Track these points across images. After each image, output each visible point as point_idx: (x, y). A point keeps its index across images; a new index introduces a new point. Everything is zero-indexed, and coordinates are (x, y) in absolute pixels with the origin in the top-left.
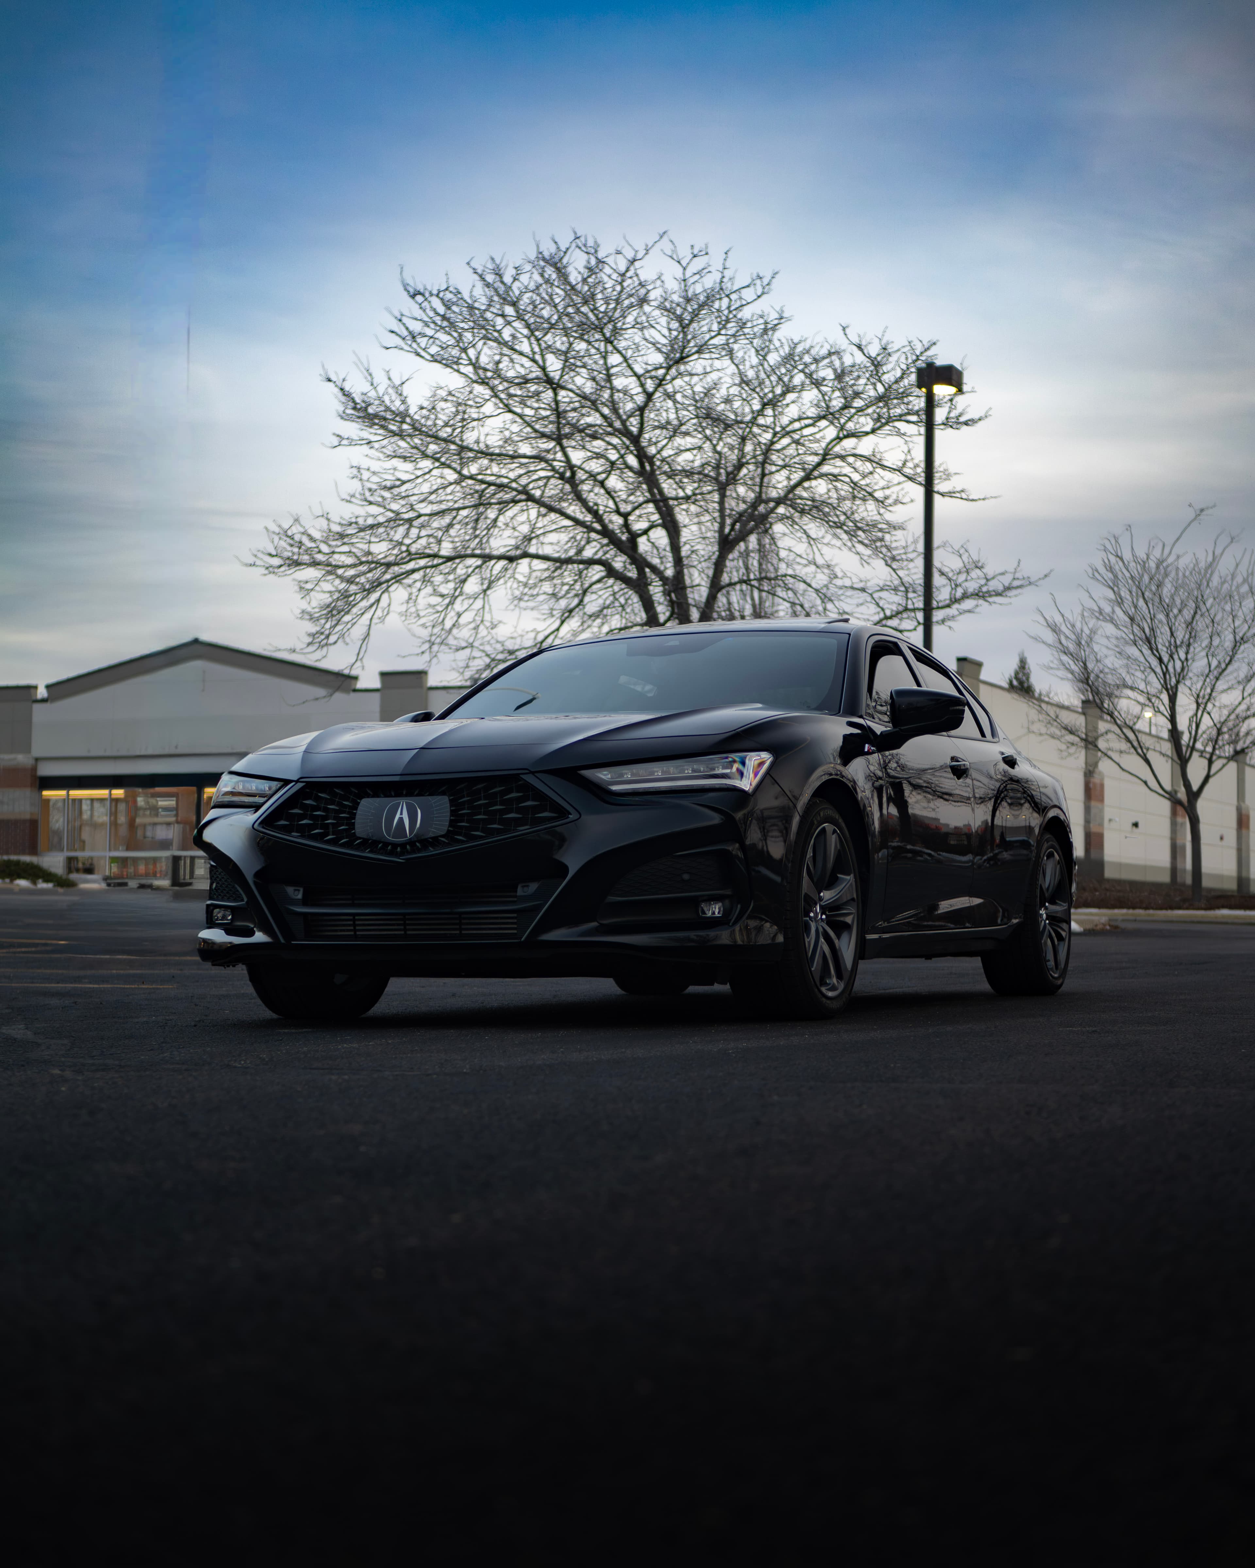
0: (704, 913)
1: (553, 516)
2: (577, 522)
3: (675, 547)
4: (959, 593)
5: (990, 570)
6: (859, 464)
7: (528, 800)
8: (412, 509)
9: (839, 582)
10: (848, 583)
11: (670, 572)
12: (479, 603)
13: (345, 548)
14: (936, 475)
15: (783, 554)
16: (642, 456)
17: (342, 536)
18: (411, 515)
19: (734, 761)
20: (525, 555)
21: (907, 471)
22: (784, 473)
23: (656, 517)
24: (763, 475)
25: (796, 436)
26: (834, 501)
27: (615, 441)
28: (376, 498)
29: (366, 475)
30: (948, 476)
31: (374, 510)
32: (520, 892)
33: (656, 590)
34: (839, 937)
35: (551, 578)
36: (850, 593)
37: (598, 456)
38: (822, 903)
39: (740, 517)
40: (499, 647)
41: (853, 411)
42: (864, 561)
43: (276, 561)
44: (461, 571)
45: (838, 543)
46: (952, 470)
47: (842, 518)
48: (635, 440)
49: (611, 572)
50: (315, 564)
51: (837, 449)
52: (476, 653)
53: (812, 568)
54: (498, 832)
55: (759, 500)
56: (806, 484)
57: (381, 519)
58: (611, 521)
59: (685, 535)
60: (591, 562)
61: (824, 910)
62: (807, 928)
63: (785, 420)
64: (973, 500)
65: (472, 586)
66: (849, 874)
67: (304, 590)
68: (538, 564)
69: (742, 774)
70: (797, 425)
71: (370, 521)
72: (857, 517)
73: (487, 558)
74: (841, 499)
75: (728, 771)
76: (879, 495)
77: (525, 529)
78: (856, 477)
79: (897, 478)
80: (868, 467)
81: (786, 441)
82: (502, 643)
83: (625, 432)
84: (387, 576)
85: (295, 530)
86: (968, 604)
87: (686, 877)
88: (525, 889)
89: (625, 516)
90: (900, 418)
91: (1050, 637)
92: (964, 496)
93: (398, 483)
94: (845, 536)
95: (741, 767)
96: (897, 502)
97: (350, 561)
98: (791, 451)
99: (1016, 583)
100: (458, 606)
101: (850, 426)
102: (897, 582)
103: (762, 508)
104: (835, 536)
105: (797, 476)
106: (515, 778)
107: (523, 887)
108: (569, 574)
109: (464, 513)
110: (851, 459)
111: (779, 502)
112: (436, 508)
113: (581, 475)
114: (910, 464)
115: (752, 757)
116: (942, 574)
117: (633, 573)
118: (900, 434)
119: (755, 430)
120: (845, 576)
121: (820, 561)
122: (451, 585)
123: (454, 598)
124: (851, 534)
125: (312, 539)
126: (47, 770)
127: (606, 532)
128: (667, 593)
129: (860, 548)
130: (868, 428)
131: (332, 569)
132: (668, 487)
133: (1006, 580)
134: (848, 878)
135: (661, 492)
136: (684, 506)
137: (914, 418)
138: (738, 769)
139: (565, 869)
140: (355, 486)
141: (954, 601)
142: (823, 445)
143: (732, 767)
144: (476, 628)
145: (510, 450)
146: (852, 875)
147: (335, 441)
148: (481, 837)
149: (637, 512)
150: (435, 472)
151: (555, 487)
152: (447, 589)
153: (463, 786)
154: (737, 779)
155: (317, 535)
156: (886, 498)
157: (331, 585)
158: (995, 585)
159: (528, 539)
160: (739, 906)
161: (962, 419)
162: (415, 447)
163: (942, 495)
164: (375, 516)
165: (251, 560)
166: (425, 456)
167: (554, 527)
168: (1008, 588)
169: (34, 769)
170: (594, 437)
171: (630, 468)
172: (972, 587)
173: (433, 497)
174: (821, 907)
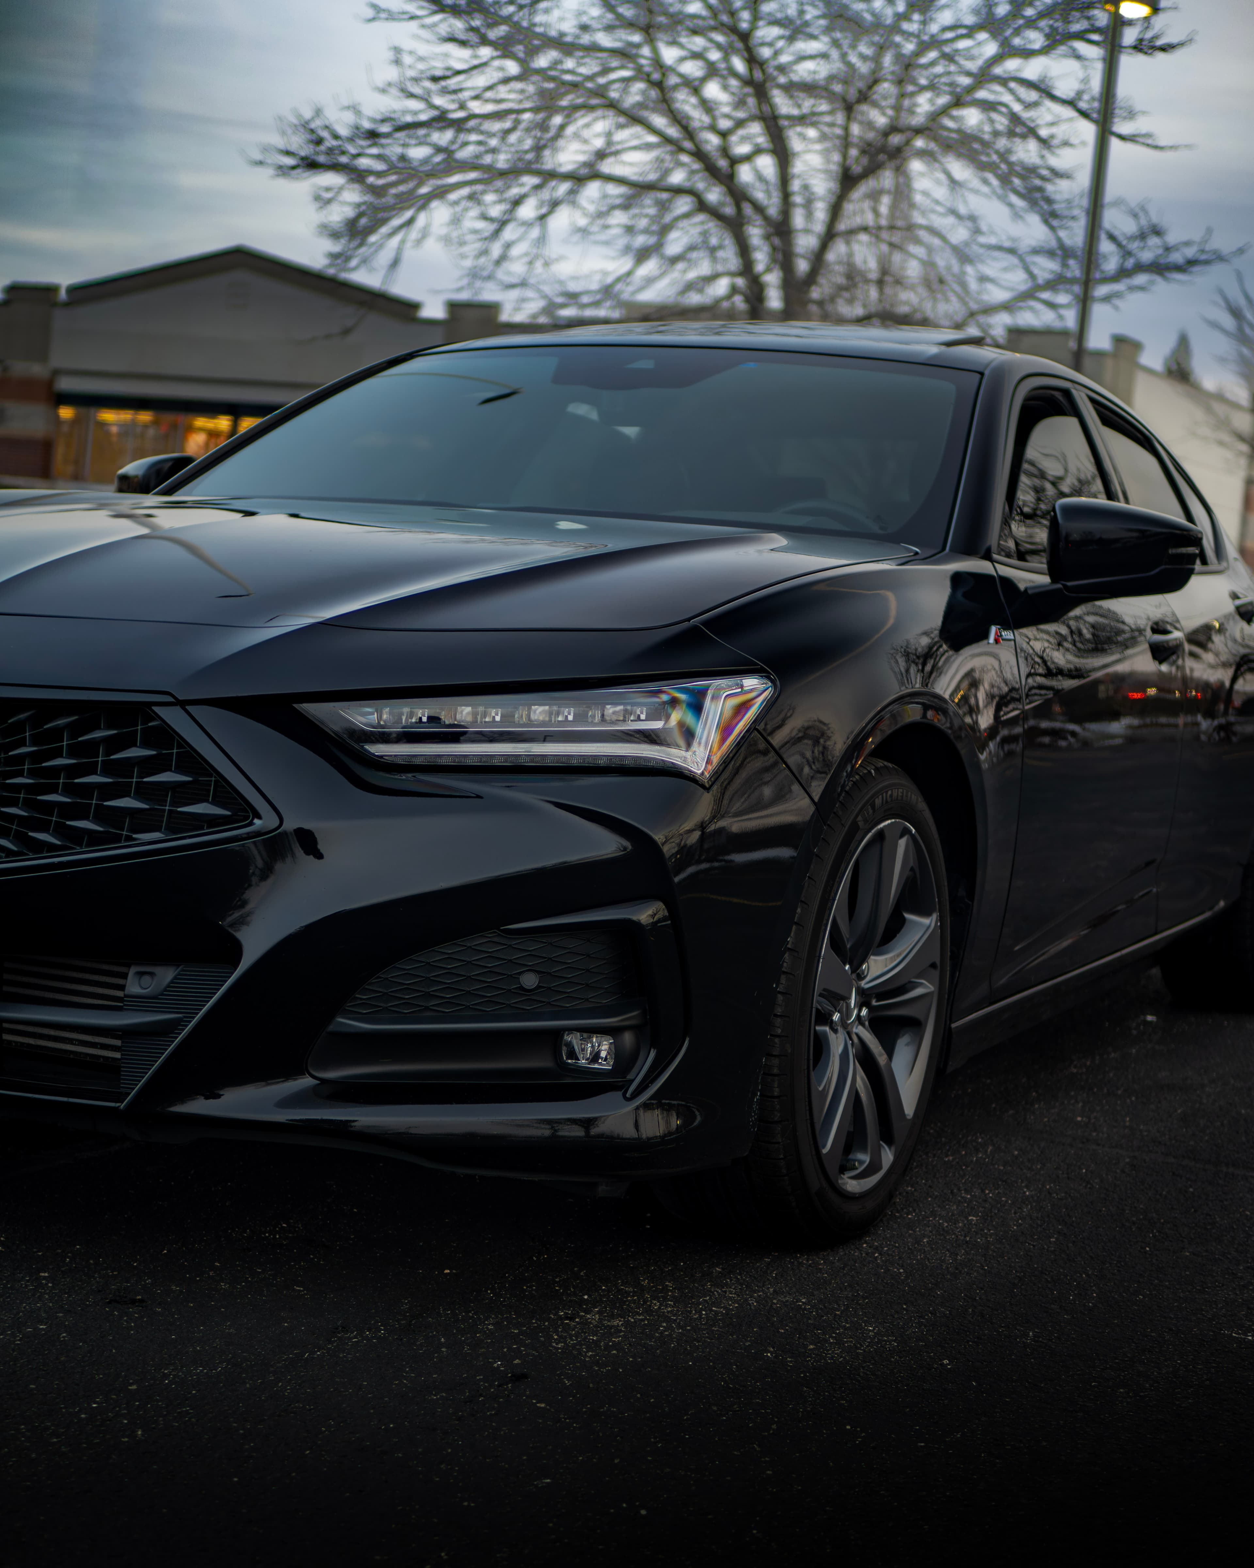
0: (572, 1054)
1: (638, 129)
2: (667, 140)
3: (784, 178)
4: (1130, 263)
5: (1172, 238)
6: (1023, 92)
7: (166, 769)
8: (462, 106)
9: (982, 239)
10: (993, 240)
11: (773, 211)
12: (535, 232)
13: (374, 151)
14: (1117, 111)
15: (918, 198)
16: (752, 60)
17: (373, 135)
18: (461, 114)
19: (674, 702)
20: (596, 175)
21: (1083, 105)
22: (928, 95)
23: (762, 140)
24: (903, 95)
25: (947, 49)
26: (987, 137)
27: (720, 38)
28: (416, 90)
29: (407, 60)
30: (1131, 115)
31: (414, 105)
32: (134, 987)
33: (755, 233)
34: (890, 1052)
35: (625, 206)
36: (997, 254)
37: (696, 56)
38: (864, 984)
39: (868, 149)
40: (558, 288)
41: (1021, 22)
42: (1017, 215)
43: (290, 161)
44: (515, 191)
45: (985, 189)
46: (1138, 107)
47: (995, 157)
48: (745, 37)
49: (702, 206)
50: (335, 167)
51: (998, 70)
52: (530, 293)
53: (951, 220)
54: (94, 839)
55: (893, 129)
56: (955, 112)
57: (423, 117)
58: (707, 142)
59: (798, 167)
60: (678, 191)
61: (865, 997)
62: (820, 1047)
63: (934, 28)
64: (1156, 147)
65: (528, 211)
66: (926, 913)
67: (322, 201)
68: (614, 190)
69: (689, 735)
70: (949, 35)
71: (409, 119)
72: (1013, 158)
73: (551, 175)
74: (996, 134)
75: (658, 725)
76: (1044, 133)
77: (599, 143)
78: (1017, 107)
79: (1067, 112)
80: (1033, 96)
81: (933, 55)
82: (561, 282)
83: (733, 30)
84: (424, 190)
85: (316, 124)
86: (1141, 279)
87: (530, 980)
88: (146, 979)
89: (724, 134)
90: (1080, 36)
91: (1228, 322)
92: (1150, 141)
93: (448, 73)
94: (995, 182)
95: (690, 719)
96: (1066, 144)
97: (380, 166)
98: (939, 69)
99: (1203, 257)
100: (509, 233)
101: (1017, 41)
102: (1053, 243)
103: (896, 140)
104: (985, 182)
105: (943, 100)
106: (143, 711)
107: (141, 974)
108: (648, 206)
109: (527, 116)
110: (1012, 85)
111: (918, 131)
112: (490, 108)
113: (673, 80)
114: (1086, 97)
115: (719, 689)
116: (1112, 238)
117: (729, 210)
118: (1078, 57)
119: (898, 39)
120: (993, 232)
121: (962, 210)
122: (502, 207)
123: (502, 224)
124: (1005, 180)
125: (336, 137)
126: (66, 384)
127: (699, 154)
128: (767, 237)
129: (1014, 199)
130: (1037, 46)
131: (358, 176)
132: (783, 104)
133: (1190, 252)
134: (926, 921)
135: (772, 107)
136: (799, 129)
137: (1095, 37)
138: (681, 724)
139: (235, 951)
140: (392, 74)
141: (1123, 273)
142: (980, 62)
143: (668, 717)
144: (531, 263)
145: (586, 39)
146: (935, 916)
147: (370, 13)
148: (52, 847)
149: (741, 132)
150: (497, 63)
151: (636, 93)
152: (496, 211)
153: (22, 716)
154: (677, 746)
155: (343, 132)
156: (1052, 136)
157: (353, 196)
158: (1177, 257)
159: (601, 155)
160: (653, 1054)
161: (1159, 43)
162: (472, 29)
163: (1122, 138)
164: (415, 113)
165: (258, 156)
166: (484, 41)
167: (635, 143)
168: (1191, 263)
169: (50, 383)
170: (695, 32)
171: (734, 74)
172: (1147, 256)
173: (489, 95)
174: (861, 992)
